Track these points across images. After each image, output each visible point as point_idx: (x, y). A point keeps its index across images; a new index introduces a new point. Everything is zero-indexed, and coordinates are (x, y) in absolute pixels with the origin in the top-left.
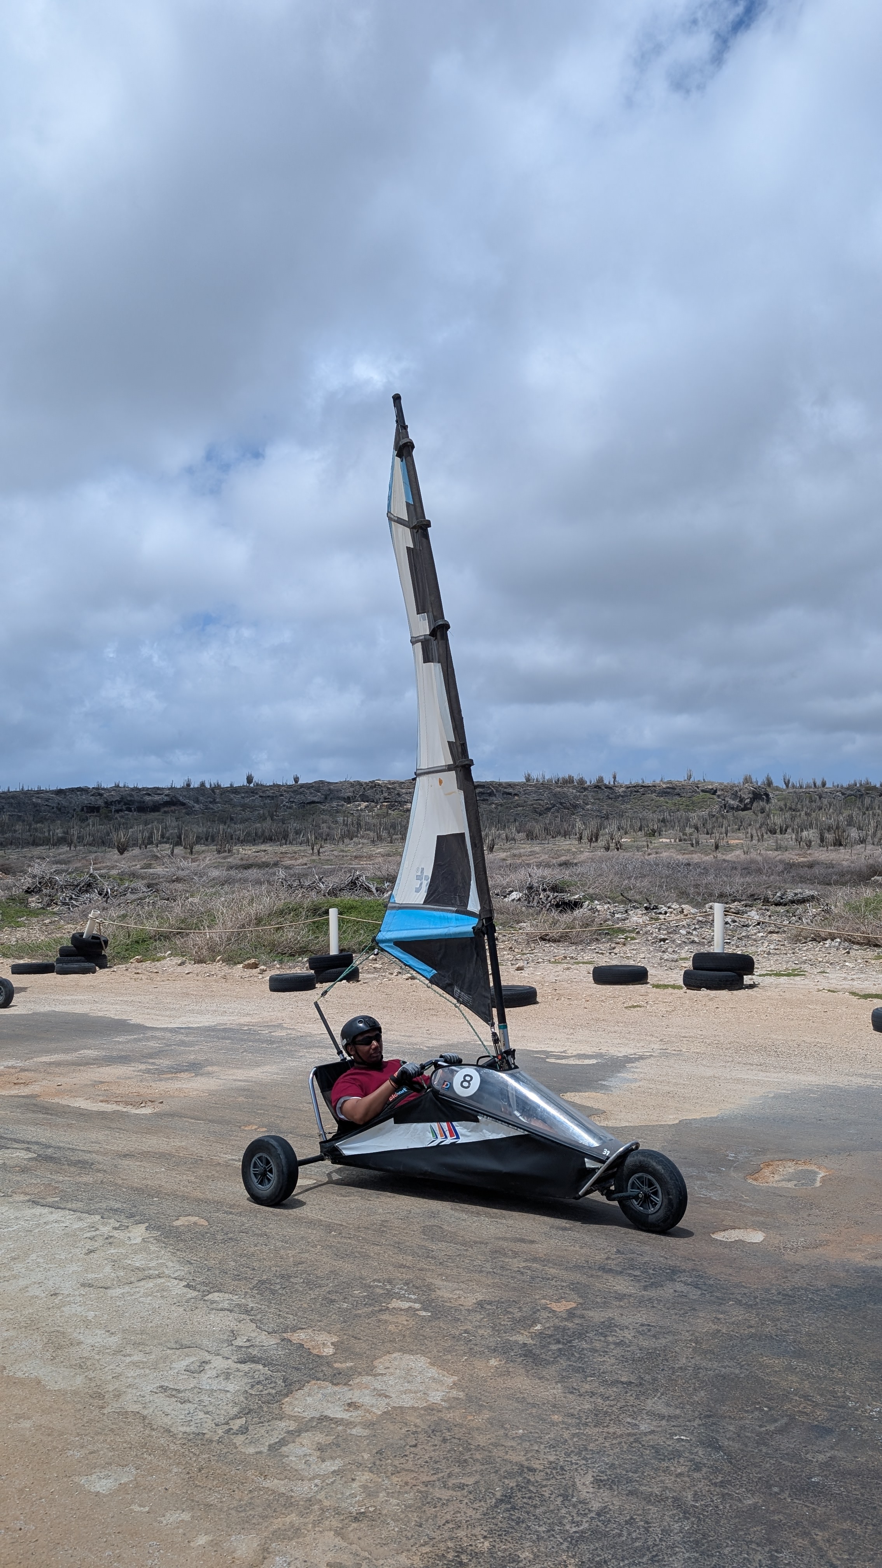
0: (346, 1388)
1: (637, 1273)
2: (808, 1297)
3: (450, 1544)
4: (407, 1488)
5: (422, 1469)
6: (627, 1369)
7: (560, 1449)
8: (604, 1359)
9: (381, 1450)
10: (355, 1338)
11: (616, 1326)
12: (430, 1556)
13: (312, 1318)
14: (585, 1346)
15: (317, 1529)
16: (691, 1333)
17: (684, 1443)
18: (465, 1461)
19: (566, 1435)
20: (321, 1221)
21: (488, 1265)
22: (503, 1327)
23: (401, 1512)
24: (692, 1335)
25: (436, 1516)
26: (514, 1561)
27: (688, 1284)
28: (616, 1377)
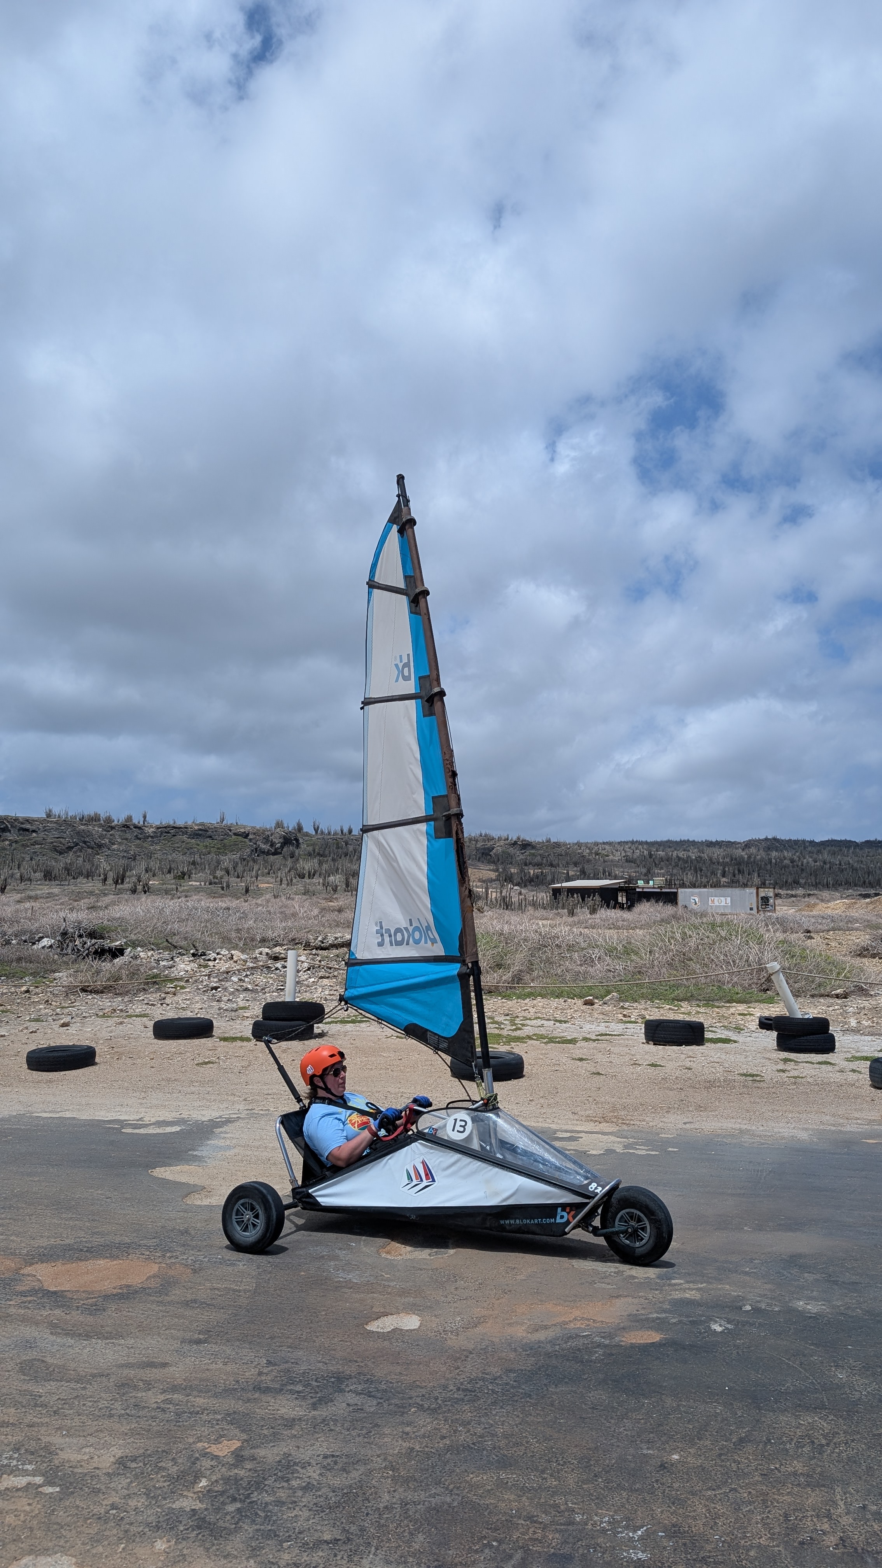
1: (299, 1388)
2: (489, 1389)
6: (326, 1522)
8: (295, 1512)
11: (295, 1464)
14: (268, 1499)
16: (382, 1457)
21: (117, 1405)
22: (160, 1492)
24: (385, 1459)
27: (360, 1394)
28: (316, 1536)
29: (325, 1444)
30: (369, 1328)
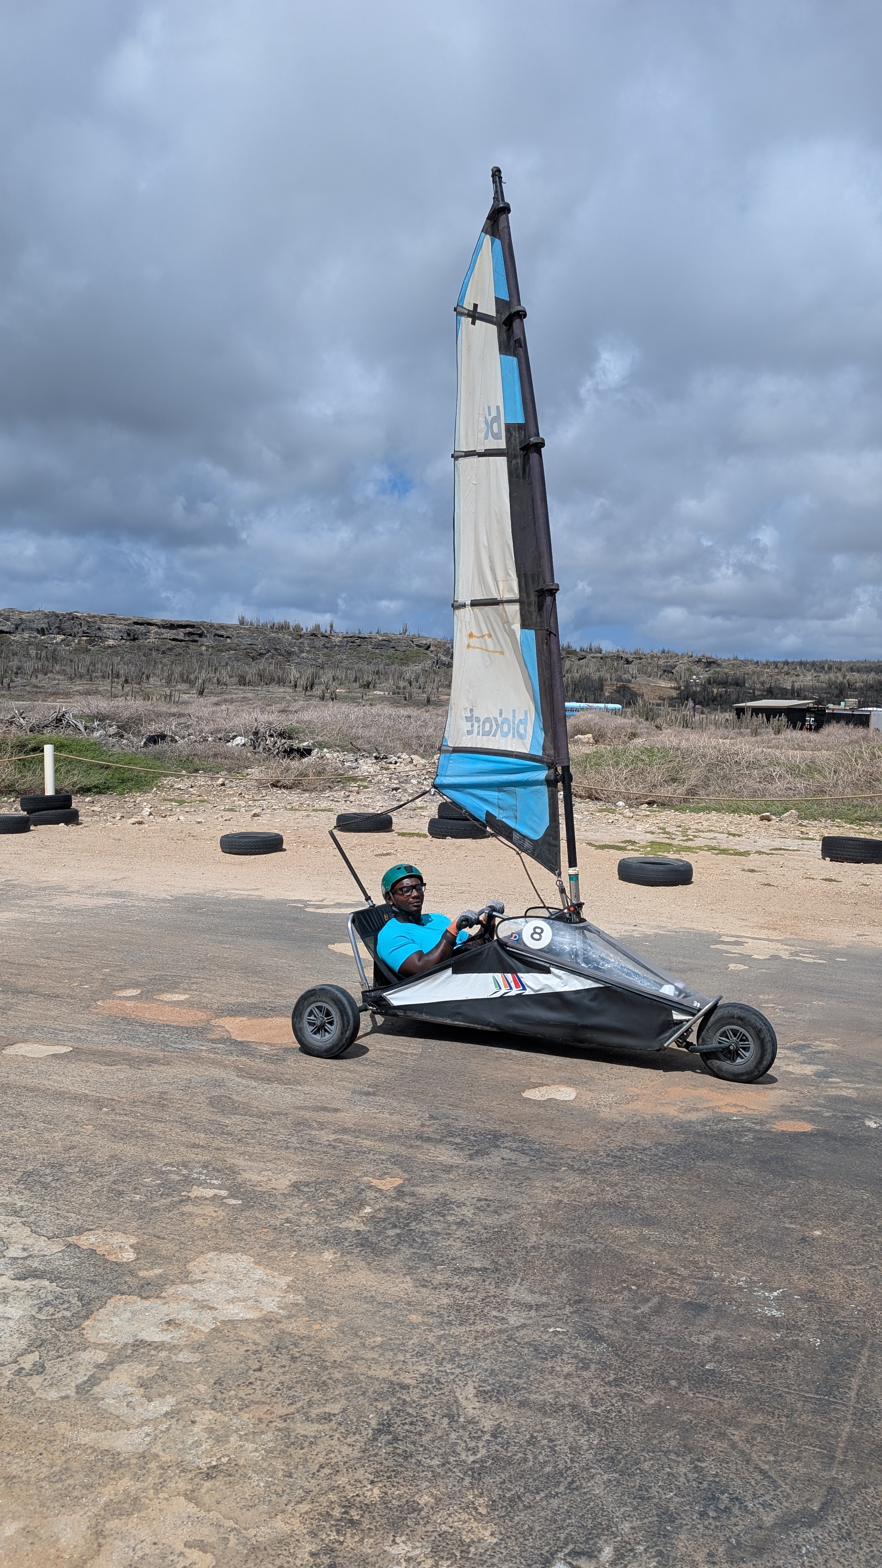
0: (159, 1301)
1: (458, 1140)
2: (637, 1158)
3: (332, 1497)
4: (263, 1426)
5: (274, 1400)
6: (477, 1253)
7: (428, 1357)
8: (449, 1243)
9: (220, 1378)
10: (158, 1237)
11: (451, 1203)
12: (312, 1516)
13: (100, 1215)
14: (425, 1229)
15: (161, 1495)
16: (532, 1205)
17: (561, 1336)
18: (324, 1383)
19: (432, 1339)
20: (87, 1096)
21: (294, 1139)
22: (328, 1213)
23: (263, 1459)
24: (534, 1207)
25: (306, 1460)
26: (414, 1510)
27: (514, 1150)
28: (467, 1263)
29: (479, 1189)
30: (525, 1095)
